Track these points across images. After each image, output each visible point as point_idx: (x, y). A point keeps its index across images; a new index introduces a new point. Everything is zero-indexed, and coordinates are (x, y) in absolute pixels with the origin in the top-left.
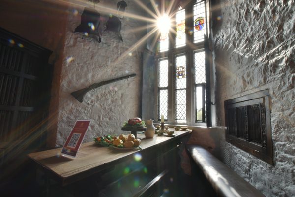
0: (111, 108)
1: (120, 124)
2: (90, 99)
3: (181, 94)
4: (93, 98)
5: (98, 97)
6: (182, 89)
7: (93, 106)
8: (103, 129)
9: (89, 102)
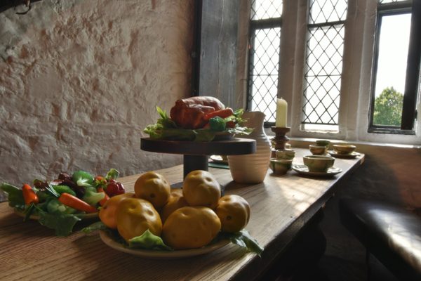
0: (97, 80)
1: (130, 134)
2: (17, 41)
3: (325, 42)
4: (26, 40)
5: (48, 38)
6: (332, 24)
7: (29, 69)
8: (71, 150)
9: (10, 52)
